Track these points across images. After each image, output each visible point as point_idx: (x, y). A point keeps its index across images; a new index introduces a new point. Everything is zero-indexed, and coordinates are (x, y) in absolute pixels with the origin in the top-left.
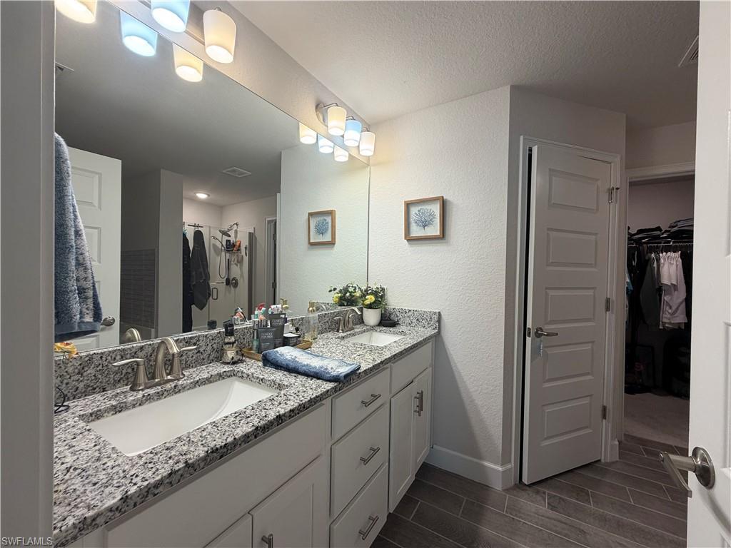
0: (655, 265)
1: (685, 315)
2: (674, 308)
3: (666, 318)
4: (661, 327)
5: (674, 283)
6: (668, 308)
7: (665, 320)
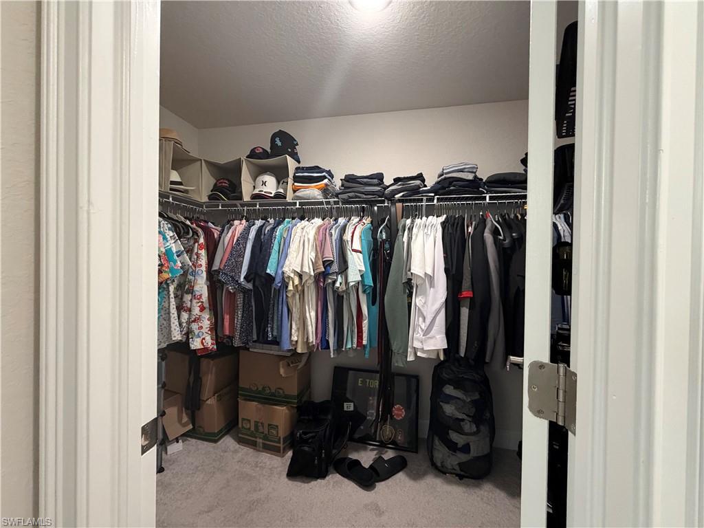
0: (405, 239)
1: (444, 336)
2: (428, 321)
3: (418, 339)
4: (411, 358)
5: (429, 272)
6: (421, 319)
7: (417, 344)
